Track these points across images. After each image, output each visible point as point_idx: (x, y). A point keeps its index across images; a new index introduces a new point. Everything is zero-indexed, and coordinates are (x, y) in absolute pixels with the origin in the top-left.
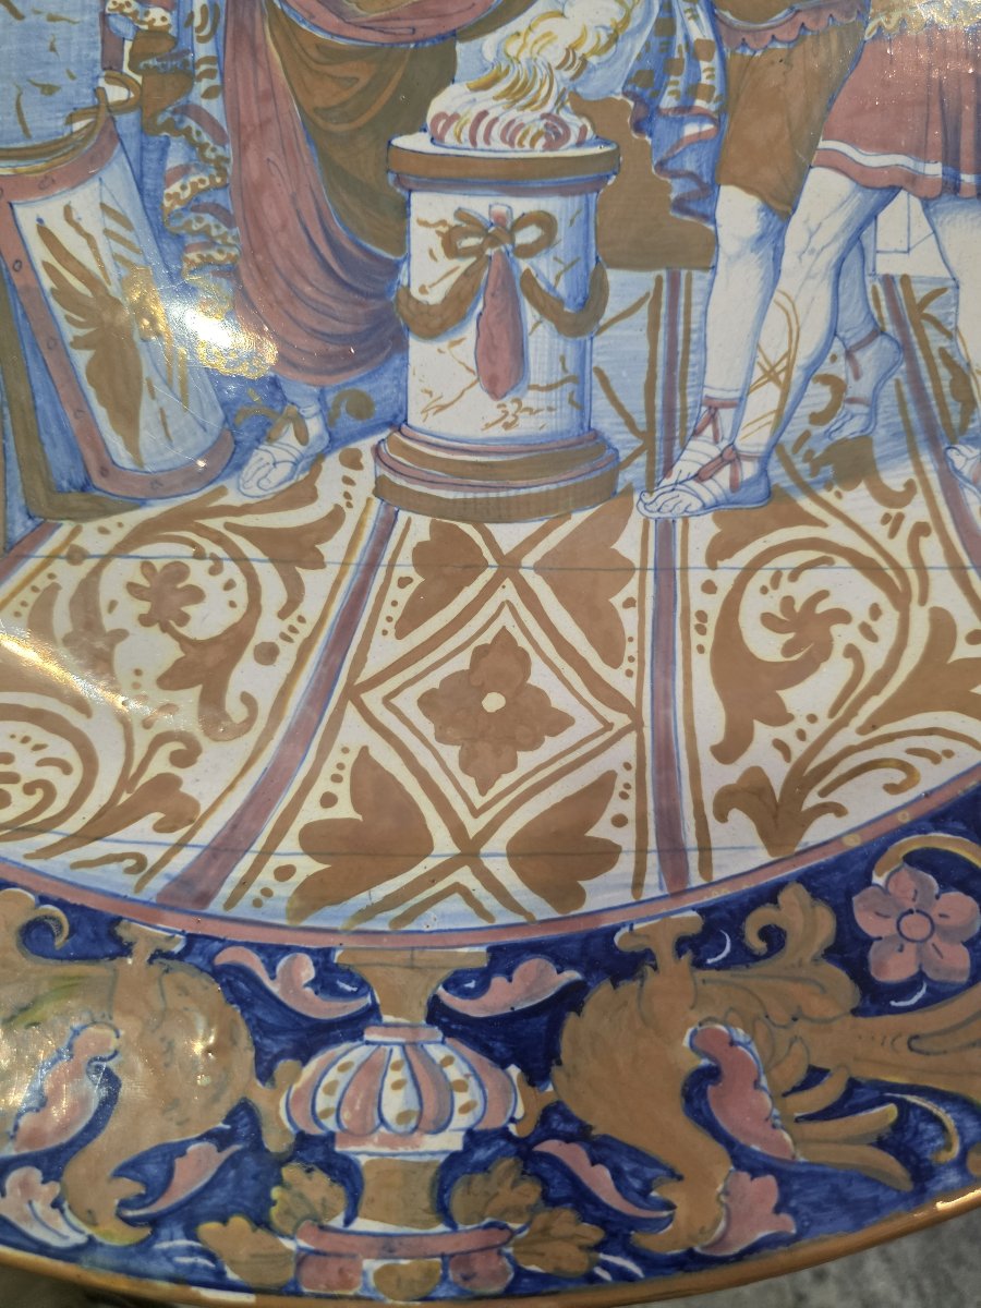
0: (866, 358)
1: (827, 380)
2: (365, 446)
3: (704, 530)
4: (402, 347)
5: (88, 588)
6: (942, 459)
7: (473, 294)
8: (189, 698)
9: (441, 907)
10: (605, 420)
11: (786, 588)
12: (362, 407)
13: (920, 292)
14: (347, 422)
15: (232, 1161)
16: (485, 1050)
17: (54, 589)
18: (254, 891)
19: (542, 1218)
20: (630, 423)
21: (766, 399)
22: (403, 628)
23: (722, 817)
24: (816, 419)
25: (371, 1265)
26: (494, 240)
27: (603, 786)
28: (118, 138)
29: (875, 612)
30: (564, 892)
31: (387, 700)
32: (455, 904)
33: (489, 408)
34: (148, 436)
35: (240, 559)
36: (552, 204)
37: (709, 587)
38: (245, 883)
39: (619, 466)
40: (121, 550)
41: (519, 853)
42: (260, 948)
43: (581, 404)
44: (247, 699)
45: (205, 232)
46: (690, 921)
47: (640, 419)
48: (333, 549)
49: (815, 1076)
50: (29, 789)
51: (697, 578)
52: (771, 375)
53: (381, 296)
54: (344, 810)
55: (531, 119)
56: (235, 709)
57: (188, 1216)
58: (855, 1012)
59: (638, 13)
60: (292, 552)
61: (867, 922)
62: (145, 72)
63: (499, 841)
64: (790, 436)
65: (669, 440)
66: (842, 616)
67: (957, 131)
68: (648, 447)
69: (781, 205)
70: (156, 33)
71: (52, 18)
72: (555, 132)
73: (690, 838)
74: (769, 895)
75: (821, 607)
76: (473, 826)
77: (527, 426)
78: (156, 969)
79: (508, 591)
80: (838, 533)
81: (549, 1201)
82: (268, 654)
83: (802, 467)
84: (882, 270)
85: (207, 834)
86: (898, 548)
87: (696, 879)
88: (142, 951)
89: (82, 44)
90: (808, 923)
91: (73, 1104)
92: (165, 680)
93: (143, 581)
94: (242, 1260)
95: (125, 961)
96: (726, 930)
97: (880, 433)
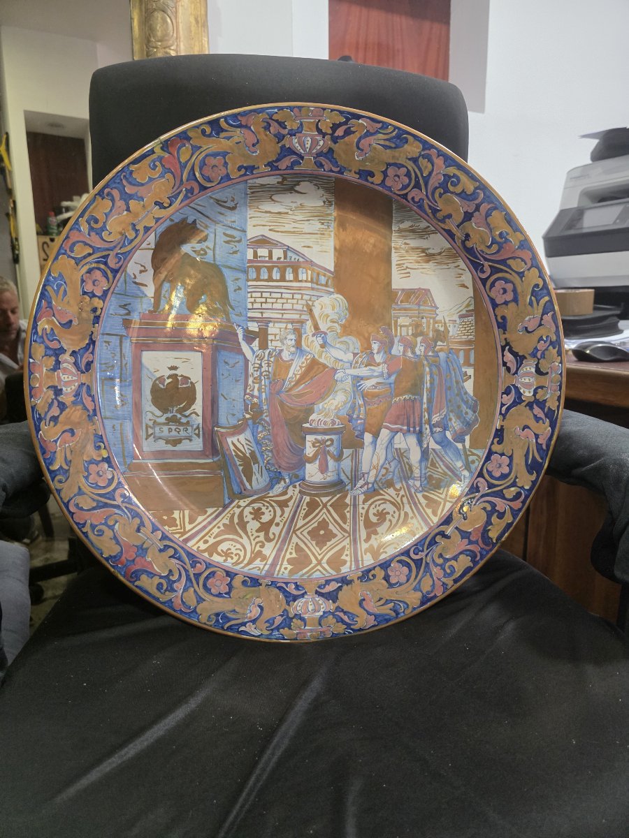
0: (392, 464)
1: (385, 468)
2: (297, 484)
3: (362, 497)
4: (305, 465)
5: (242, 513)
6: (407, 483)
7: (318, 455)
8: (262, 534)
9: (315, 573)
10: (343, 477)
11: (378, 508)
12: (297, 476)
13: (402, 451)
14: (294, 479)
15: (285, 619)
16: (326, 598)
17: (234, 514)
18: (281, 572)
19: (337, 624)
20: (348, 478)
21: (373, 473)
22: (304, 518)
23: (365, 554)
24: (383, 475)
25: (309, 634)
26: (322, 444)
27: (344, 548)
28: (248, 425)
29: (394, 512)
30: (338, 570)
31: (301, 533)
32: (318, 573)
33: (322, 476)
34: (254, 483)
35: (272, 506)
36: (333, 437)
37: (363, 508)
38: (279, 571)
39: (346, 486)
40: (248, 505)
41: (328, 562)
42: (284, 583)
43: (338, 475)
44: (274, 534)
45: (266, 443)
46: (360, 574)
47: (350, 477)
48: (291, 504)
49: (380, 599)
50: (236, 555)
51: (361, 506)
52: (374, 468)
53: (301, 455)
54: (294, 555)
55: (328, 420)
56: (271, 536)
57: (278, 628)
58: (387, 588)
59: (349, 398)
60: (283, 505)
61: (390, 573)
62: (254, 412)
63: (325, 560)
64: (378, 479)
65: (355, 480)
66: (388, 513)
67: (410, 419)
68: (351, 482)
69: (376, 435)
70: (255, 404)
71: (234, 400)
72: (333, 423)
73: (360, 559)
74: (373, 568)
75: (384, 511)
76: (319, 558)
77: (328, 479)
78: (267, 587)
79: (325, 510)
80: (387, 497)
81: (338, 622)
82: (277, 525)
83: (380, 484)
84: (395, 447)
85: (270, 561)
86: (399, 500)
87: (361, 566)
88: (264, 585)
89: (239, 406)
90: (380, 573)
91: (256, 612)
92: (257, 531)
93: (252, 511)
94: (287, 635)
95: (261, 587)
96: (366, 575)
97: (395, 478)
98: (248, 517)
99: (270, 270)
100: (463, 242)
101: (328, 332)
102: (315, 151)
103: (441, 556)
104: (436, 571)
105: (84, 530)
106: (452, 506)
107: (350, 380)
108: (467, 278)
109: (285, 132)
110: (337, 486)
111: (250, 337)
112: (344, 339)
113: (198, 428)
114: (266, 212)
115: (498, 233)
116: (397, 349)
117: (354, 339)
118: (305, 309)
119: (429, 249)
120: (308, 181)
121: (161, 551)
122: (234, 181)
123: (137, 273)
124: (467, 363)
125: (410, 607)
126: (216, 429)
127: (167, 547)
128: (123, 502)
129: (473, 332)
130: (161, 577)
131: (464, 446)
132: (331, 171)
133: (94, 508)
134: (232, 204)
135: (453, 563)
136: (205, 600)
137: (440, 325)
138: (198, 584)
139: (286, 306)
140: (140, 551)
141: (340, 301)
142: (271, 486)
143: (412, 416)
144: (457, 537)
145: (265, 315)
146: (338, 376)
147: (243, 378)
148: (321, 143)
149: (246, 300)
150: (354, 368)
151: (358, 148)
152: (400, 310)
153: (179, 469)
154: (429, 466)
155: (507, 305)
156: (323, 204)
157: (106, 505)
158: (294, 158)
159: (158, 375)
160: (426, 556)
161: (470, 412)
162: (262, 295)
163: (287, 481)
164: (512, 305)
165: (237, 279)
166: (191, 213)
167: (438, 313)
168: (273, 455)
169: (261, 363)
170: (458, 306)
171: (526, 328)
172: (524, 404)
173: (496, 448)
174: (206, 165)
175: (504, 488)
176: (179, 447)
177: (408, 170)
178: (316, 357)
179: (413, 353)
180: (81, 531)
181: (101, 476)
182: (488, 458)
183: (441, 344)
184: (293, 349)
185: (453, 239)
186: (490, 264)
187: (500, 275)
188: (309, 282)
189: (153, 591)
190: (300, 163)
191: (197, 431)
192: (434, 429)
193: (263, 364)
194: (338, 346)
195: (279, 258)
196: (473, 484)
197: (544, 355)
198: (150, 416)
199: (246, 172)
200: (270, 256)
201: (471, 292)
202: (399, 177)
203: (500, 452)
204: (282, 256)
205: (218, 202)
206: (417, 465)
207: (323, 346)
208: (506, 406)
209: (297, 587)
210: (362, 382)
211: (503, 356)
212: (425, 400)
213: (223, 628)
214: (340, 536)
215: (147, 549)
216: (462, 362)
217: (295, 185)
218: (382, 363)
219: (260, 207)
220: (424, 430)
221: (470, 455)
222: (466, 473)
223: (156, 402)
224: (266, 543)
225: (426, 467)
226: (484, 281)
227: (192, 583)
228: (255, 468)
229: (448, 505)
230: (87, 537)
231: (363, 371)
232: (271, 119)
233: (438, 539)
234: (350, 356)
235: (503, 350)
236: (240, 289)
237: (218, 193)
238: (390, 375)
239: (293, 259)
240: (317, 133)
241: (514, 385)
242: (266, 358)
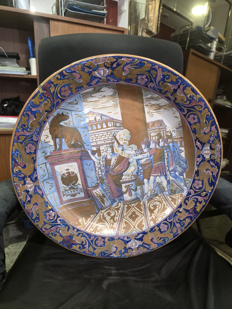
0: (156, 188)
2: (122, 202)
3: (147, 202)
4: (123, 195)
5: (103, 214)
6: (163, 193)
7: (128, 190)
8: (112, 220)
9: (134, 232)
10: (138, 196)
11: (153, 204)
12: (121, 199)
13: (160, 183)
14: (120, 200)
15: (125, 250)
16: (139, 240)
17: (101, 215)
18: (121, 233)
20: (140, 196)
22: (126, 212)
23: (151, 221)
24: (153, 193)
25: (134, 254)
26: (128, 186)
27: (142, 220)
28: (99, 185)
29: (159, 204)
30: (141, 229)
32: (134, 231)
33: (130, 197)
34: (106, 204)
35: (114, 211)
36: (132, 183)
37: (148, 205)
39: (140, 199)
40: (105, 212)
41: (138, 226)
42: (123, 237)
43: (136, 196)
44: (116, 219)
45: (107, 190)
46: (150, 230)
48: (120, 209)
49: (158, 238)
50: (104, 230)
51: (147, 205)
52: (150, 191)
53: (121, 192)
54: (125, 226)
55: (130, 177)
57: (123, 253)
58: (160, 233)
60: (118, 209)
61: (161, 228)
62: (100, 180)
63: (136, 226)
64: (152, 194)
65: (143, 196)
66: (157, 205)
67: (161, 171)
69: (149, 179)
70: (100, 177)
71: (92, 177)
72: (131, 178)
73: (149, 224)
74: (154, 227)
75: (156, 205)
76: (134, 225)
77: (133, 198)
78: (117, 240)
79: (133, 208)
80: (156, 200)
81: (144, 248)
82: (117, 216)
83: (153, 196)
84: (157, 182)
85: (117, 230)
86: (161, 200)
87: (150, 227)
88: (116, 239)
89: (95, 179)
90: (157, 228)
91: (115, 249)
92: (110, 219)
93: (107, 213)
94: (127, 255)
95: (115, 240)
96: (152, 230)
97: (158, 193)
98: (106, 215)
99: (96, 125)
100: (174, 101)
101: (124, 144)
102: (105, 75)
103: (179, 219)
104: (178, 225)
105: (50, 236)
106: (181, 201)
107: (135, 161)
108: (178, 114)
109: (91, 70)
110: (137, 200)
111: (94, 153)
112: (130, 146)
113: (81, 189)
114: (90, 102)
115: (189, 96)
116: (152, 146)
117: (134, 145)
118: (113, 137)
119: (160, 104)
120: (105, 87)
121: (77, 235)
122: (74, 94)
123: (45, 139)
124: (181, 146)
125: (170, 239)
126: (88, 188)
127: (79, 234)
128: (60, 222)
129: (182, 134)
130: (79, 244)
131: (183, 177)
132: (114, 81)
133: (51, 228)
134: (76, 102)
135: (184, 221)
136: (96, 249)
137: (168, 133)
138: (93, 244)
139: (105, 138)
140: (70, 237)
141: (127, 132)
142: (112, 204)
143: (162, 169)
144: (184, 212)
145: (98, 143)
146: (130, 160)
147: (94, 168)
148: (108, 71)
149: (89, 139)
150: (136, 156)
151: (124, 71)
152: (151, 130)
153: (77, 204)
154: (171, 186)
155: (196, 124)
156: (113, 94)
157: (55, 225)
158: (97, 80)
159: (62, 173)
160: (173, 220)
161: (185, 164)
162: (95, 136)
163: (118, 201)
164: (198, 124)
165: (84, 132)
166: (60, 111)
167: (167, 128)
168: (111, 193)
169: (100, 162)
170: (175, 125)
171: (205, 132)
172: (206, 161)
173: (196, 178)
174: (62, 91)
175: (201, 193)
176: (76, 197)
177: (147, 76)
178: (121, 155)
179: (159, 145)
180: (49, 236)
181: (51, 216)
182: (193, 182)
183: (170, 140)
184: (111, 154)
185: (170, 100)
186: (187, 108)
187: (191, 112)
188: (113, 127)
189: (78, 249)
190: (100, 81)
191: (81, 190)
192: (171, 173)
193: (101, 162)
194: (128, 149)
195: (99, 120)
196: (188, 192)
197: (213, 142)
198: (63, 188)
199: (79, 89)
200: (96, 120)
201: (180, 119)
202: (143, 79)
203: (198, 179)
204: (100, 118)
205: (70, 103)
206: (166, 186)
207: (123, 150)
208: (199, 162)
209: (128, 238)
210: (140, 161)
211: (196, 143)
212: (166, 162)
213: (104, 257)
214: (140, 216)
215: (73, 236)
216: (179, 146)
217: (100, 89)
218: (147, 152)
219: (87, 100)
220: (167, 174)
221: (186, 181)
222: (185, 188)
223: (64, 183)
224: (114, 223)
225: (170, 187)
226: (185, 115)
227: (91, 244)
228: (105, 199)
229: (180, 200)
230: (51, 238)
231: (140, 157)
232: (84, 66)
233: (177, 213)
234: (134, 152)
235: (196, 141)
236: (86, 135)
237: (69, 100)
238: (151, 156)
239: (105, 119)
240: (105, 68)
241: (201, 154)
242: (101, 159)
